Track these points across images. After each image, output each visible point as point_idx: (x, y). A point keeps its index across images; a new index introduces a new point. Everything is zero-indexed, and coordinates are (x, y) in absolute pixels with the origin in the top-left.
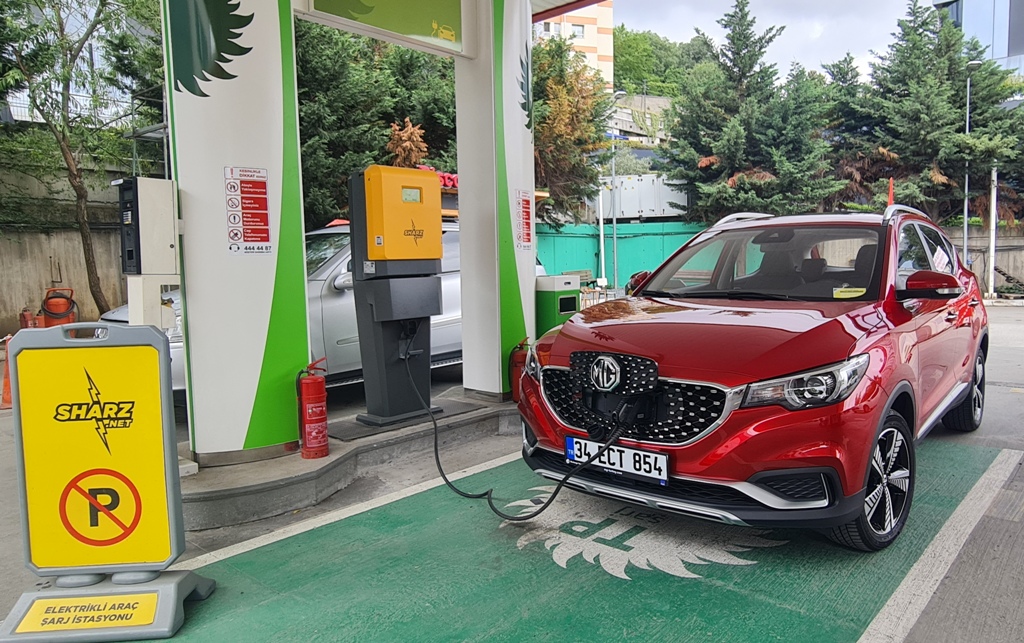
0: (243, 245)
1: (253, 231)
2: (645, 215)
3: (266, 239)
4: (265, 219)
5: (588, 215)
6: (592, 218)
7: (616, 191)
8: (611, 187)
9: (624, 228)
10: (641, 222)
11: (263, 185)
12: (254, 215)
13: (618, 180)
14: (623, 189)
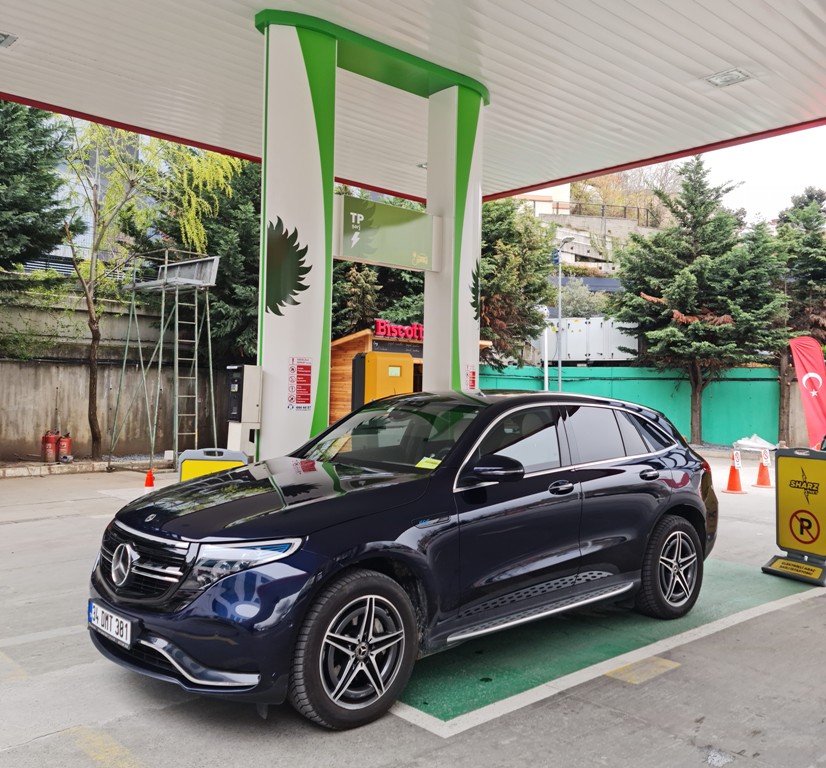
0: (295, 405)
1: (302, 397)
2: (593, 358)
3: (308, 402)
4: (308, 389)
5: (533, 356)
6: (537, 360)
7: (563, 335)
8: (557, 329)
9: (571, 371)
10: (589, 365)
11: (309, 368)
12: (303, 387)
13: (564, 322)
14: (569, 331)
